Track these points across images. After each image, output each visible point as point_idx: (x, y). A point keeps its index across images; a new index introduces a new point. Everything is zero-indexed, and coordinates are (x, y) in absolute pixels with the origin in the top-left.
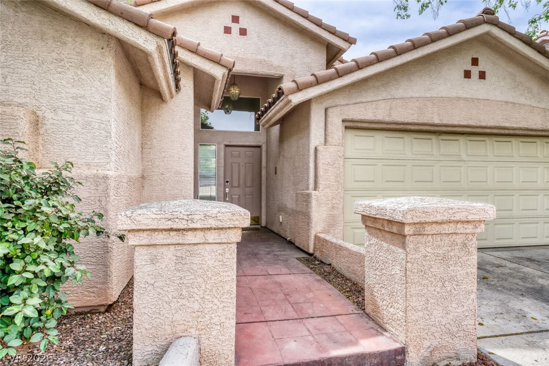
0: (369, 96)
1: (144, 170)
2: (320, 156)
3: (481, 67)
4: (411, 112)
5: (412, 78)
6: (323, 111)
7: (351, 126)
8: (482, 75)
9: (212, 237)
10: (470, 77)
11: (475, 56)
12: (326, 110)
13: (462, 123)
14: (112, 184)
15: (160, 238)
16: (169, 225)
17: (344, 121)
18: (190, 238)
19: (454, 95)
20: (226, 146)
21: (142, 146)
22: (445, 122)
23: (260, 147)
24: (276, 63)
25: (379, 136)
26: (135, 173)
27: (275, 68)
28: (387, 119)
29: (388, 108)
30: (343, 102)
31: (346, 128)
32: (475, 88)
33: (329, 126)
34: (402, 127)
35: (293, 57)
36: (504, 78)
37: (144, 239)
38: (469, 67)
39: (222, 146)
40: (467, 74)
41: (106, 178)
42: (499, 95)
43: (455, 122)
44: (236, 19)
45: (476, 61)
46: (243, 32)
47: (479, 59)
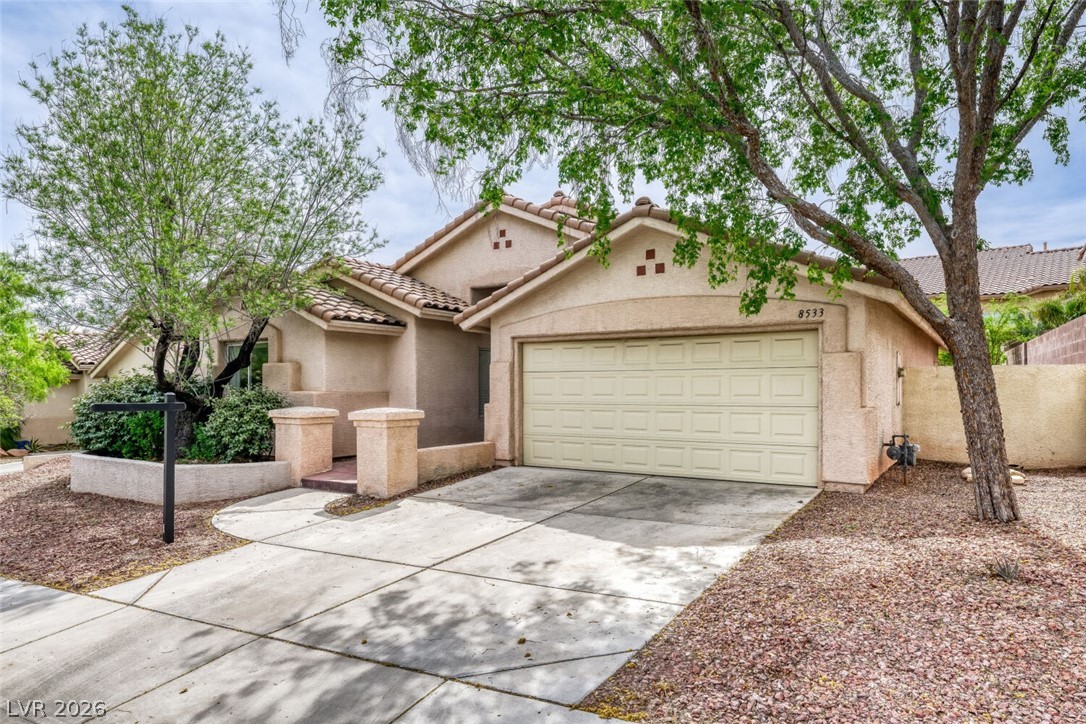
0: (539, 311)
3: (659, 259)
4: (573, 322)
5: (579, 286)
6: (498, 331)
8: (660, 269)
10: (644, 274)
11: (650, 248)
12: (500, 329)
13: (629, 329)
17: (512, 338)
19: (626, 296)
21: (388, 369)
22: (610, 329)
28: (550, 333)
29: (551, 321)
30: (515, 320)
32: (653, 285)
33: (501, 344)
34: (569, 338)
38: (642, 261)
40: (641, 271)
42: (684, 290)
43: (622, 329)
44: (503, 233)
45: (650, 254)
46: (509, 244)
47: (656, 250)
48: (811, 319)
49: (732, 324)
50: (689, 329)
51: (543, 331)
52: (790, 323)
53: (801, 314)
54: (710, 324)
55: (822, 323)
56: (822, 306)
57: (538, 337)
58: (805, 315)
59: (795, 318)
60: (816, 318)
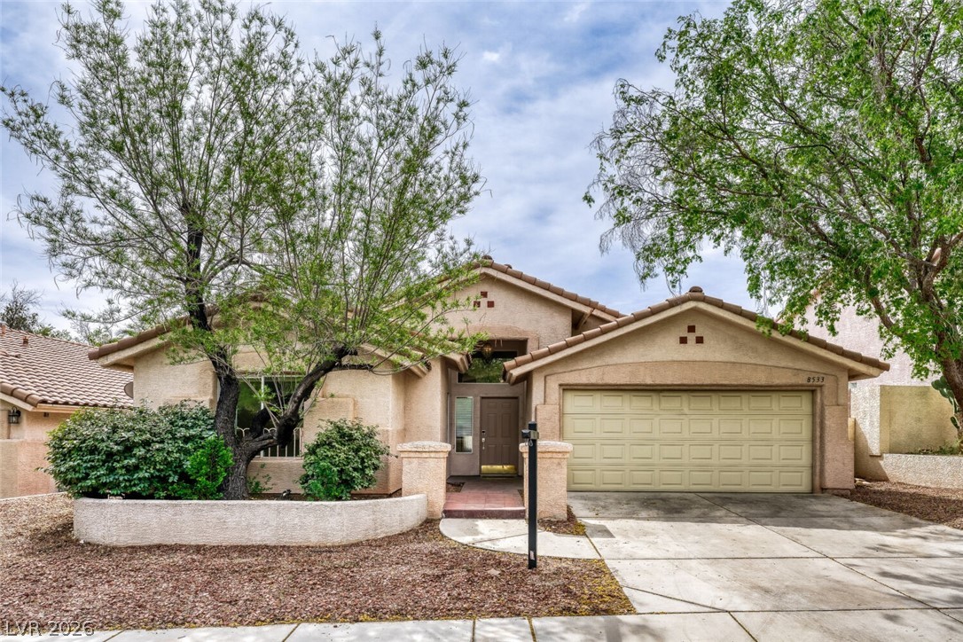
0: (585, 364)
1: (405, 425)
2: (538, 413)
3: (698, 333)
6: (543, 379)
7: (567, 388)
8: (700, 340)
9: (433, 455)
10: (686, 343)
11: (692, 324)
12: (545, 377)
13: (675, 383)
14: (390, 434)
15: (412, 455)
16: (416, 450)
17: (560, 385)
18: (424, 455)
19: (670, 359)
20: (483, 398)
21: (405, 408)
22: (658, 382)
23: (516, 398)
24: (522, 328)
25: (598, 395)
26: (400, 427)
27: (520, 333)
28: (600, 382)
29: (601, 373)
30: (560, 371)
31: (564, 390)
32: (692, 352)
33: (547, 389)
34: (616, 387)
35: (537, 321)
36: (726, 341)
37: (406, 455)
38: (685, 334)
39: (479, 398)
40: (684, 340)
41: (387, 431)
42: (719, 357)
43: (669, 382)
44: (484, 294)
45: (691, 329)
46: (491, 304)
47: (696, 326)
48: (815, 383)
49: (759, 383)
50: (725, 385)
51: (593, 381)
52: (802, 385)
53: (809, 379)
54: (742, 383)
55: (821, 386)
56: (823, 375)
57: (586, 385)
58: (812, 380)
59: (805, 382)
60: (819, 383)
